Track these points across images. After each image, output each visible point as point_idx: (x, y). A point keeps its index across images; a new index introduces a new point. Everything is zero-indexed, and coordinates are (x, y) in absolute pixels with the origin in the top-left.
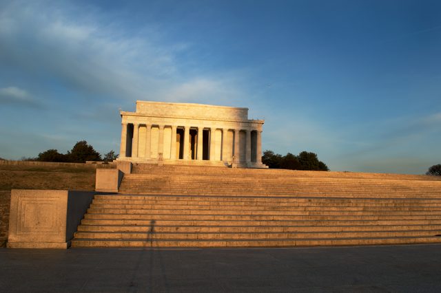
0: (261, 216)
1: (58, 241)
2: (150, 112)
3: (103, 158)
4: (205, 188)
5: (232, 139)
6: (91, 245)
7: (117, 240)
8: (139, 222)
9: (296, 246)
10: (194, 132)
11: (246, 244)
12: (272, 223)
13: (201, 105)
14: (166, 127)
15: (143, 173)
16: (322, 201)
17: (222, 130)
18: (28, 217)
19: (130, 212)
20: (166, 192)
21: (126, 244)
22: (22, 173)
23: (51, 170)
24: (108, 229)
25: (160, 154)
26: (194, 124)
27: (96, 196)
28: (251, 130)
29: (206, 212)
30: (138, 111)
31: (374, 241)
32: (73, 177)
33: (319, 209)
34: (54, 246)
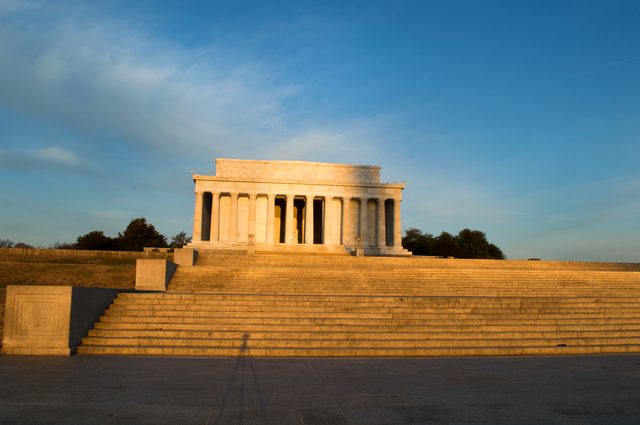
0: (324, 319)
1: (61, 346)
2: (236, 175)
3: (169, 242)
4: (286, 285)
5: (357, 212)
6: (101, 352)
7: (133, 346)
8: (165, 327)
9: (356, 356)
10: (300, 203)
11: (291, 353)
12: (336, 329)
13: (310, 163)
14: (259, 196)
15: (211, 264)
16: (419, 300)
17: (341, 200)
18: (26, 318)
19: (158, 313)
20: (231, 289)
21: (142, 351)
22: (41, 265)
23: (84, 261)
24: (125, 334)
25: (251, 236)
26: (300, 191)
27: (119, 295)
28: (386, 198)
29: (254, 315)
30: (218, 174)
31: (463, 352)
32: (108, 271)
33: (409, 310)
34: (55, 352)
